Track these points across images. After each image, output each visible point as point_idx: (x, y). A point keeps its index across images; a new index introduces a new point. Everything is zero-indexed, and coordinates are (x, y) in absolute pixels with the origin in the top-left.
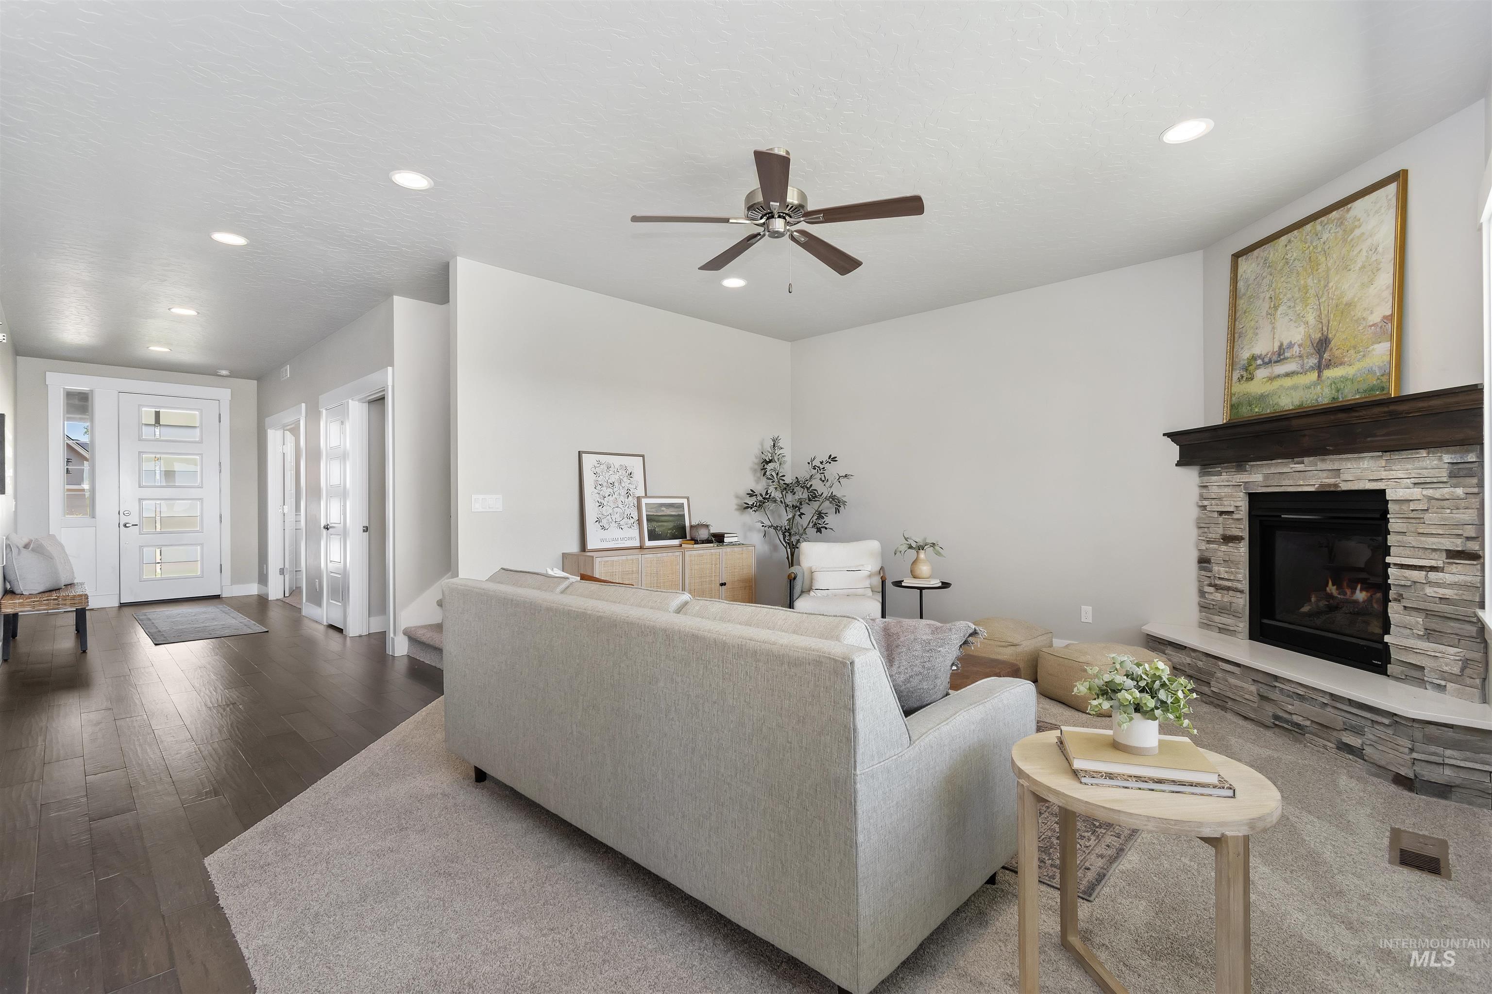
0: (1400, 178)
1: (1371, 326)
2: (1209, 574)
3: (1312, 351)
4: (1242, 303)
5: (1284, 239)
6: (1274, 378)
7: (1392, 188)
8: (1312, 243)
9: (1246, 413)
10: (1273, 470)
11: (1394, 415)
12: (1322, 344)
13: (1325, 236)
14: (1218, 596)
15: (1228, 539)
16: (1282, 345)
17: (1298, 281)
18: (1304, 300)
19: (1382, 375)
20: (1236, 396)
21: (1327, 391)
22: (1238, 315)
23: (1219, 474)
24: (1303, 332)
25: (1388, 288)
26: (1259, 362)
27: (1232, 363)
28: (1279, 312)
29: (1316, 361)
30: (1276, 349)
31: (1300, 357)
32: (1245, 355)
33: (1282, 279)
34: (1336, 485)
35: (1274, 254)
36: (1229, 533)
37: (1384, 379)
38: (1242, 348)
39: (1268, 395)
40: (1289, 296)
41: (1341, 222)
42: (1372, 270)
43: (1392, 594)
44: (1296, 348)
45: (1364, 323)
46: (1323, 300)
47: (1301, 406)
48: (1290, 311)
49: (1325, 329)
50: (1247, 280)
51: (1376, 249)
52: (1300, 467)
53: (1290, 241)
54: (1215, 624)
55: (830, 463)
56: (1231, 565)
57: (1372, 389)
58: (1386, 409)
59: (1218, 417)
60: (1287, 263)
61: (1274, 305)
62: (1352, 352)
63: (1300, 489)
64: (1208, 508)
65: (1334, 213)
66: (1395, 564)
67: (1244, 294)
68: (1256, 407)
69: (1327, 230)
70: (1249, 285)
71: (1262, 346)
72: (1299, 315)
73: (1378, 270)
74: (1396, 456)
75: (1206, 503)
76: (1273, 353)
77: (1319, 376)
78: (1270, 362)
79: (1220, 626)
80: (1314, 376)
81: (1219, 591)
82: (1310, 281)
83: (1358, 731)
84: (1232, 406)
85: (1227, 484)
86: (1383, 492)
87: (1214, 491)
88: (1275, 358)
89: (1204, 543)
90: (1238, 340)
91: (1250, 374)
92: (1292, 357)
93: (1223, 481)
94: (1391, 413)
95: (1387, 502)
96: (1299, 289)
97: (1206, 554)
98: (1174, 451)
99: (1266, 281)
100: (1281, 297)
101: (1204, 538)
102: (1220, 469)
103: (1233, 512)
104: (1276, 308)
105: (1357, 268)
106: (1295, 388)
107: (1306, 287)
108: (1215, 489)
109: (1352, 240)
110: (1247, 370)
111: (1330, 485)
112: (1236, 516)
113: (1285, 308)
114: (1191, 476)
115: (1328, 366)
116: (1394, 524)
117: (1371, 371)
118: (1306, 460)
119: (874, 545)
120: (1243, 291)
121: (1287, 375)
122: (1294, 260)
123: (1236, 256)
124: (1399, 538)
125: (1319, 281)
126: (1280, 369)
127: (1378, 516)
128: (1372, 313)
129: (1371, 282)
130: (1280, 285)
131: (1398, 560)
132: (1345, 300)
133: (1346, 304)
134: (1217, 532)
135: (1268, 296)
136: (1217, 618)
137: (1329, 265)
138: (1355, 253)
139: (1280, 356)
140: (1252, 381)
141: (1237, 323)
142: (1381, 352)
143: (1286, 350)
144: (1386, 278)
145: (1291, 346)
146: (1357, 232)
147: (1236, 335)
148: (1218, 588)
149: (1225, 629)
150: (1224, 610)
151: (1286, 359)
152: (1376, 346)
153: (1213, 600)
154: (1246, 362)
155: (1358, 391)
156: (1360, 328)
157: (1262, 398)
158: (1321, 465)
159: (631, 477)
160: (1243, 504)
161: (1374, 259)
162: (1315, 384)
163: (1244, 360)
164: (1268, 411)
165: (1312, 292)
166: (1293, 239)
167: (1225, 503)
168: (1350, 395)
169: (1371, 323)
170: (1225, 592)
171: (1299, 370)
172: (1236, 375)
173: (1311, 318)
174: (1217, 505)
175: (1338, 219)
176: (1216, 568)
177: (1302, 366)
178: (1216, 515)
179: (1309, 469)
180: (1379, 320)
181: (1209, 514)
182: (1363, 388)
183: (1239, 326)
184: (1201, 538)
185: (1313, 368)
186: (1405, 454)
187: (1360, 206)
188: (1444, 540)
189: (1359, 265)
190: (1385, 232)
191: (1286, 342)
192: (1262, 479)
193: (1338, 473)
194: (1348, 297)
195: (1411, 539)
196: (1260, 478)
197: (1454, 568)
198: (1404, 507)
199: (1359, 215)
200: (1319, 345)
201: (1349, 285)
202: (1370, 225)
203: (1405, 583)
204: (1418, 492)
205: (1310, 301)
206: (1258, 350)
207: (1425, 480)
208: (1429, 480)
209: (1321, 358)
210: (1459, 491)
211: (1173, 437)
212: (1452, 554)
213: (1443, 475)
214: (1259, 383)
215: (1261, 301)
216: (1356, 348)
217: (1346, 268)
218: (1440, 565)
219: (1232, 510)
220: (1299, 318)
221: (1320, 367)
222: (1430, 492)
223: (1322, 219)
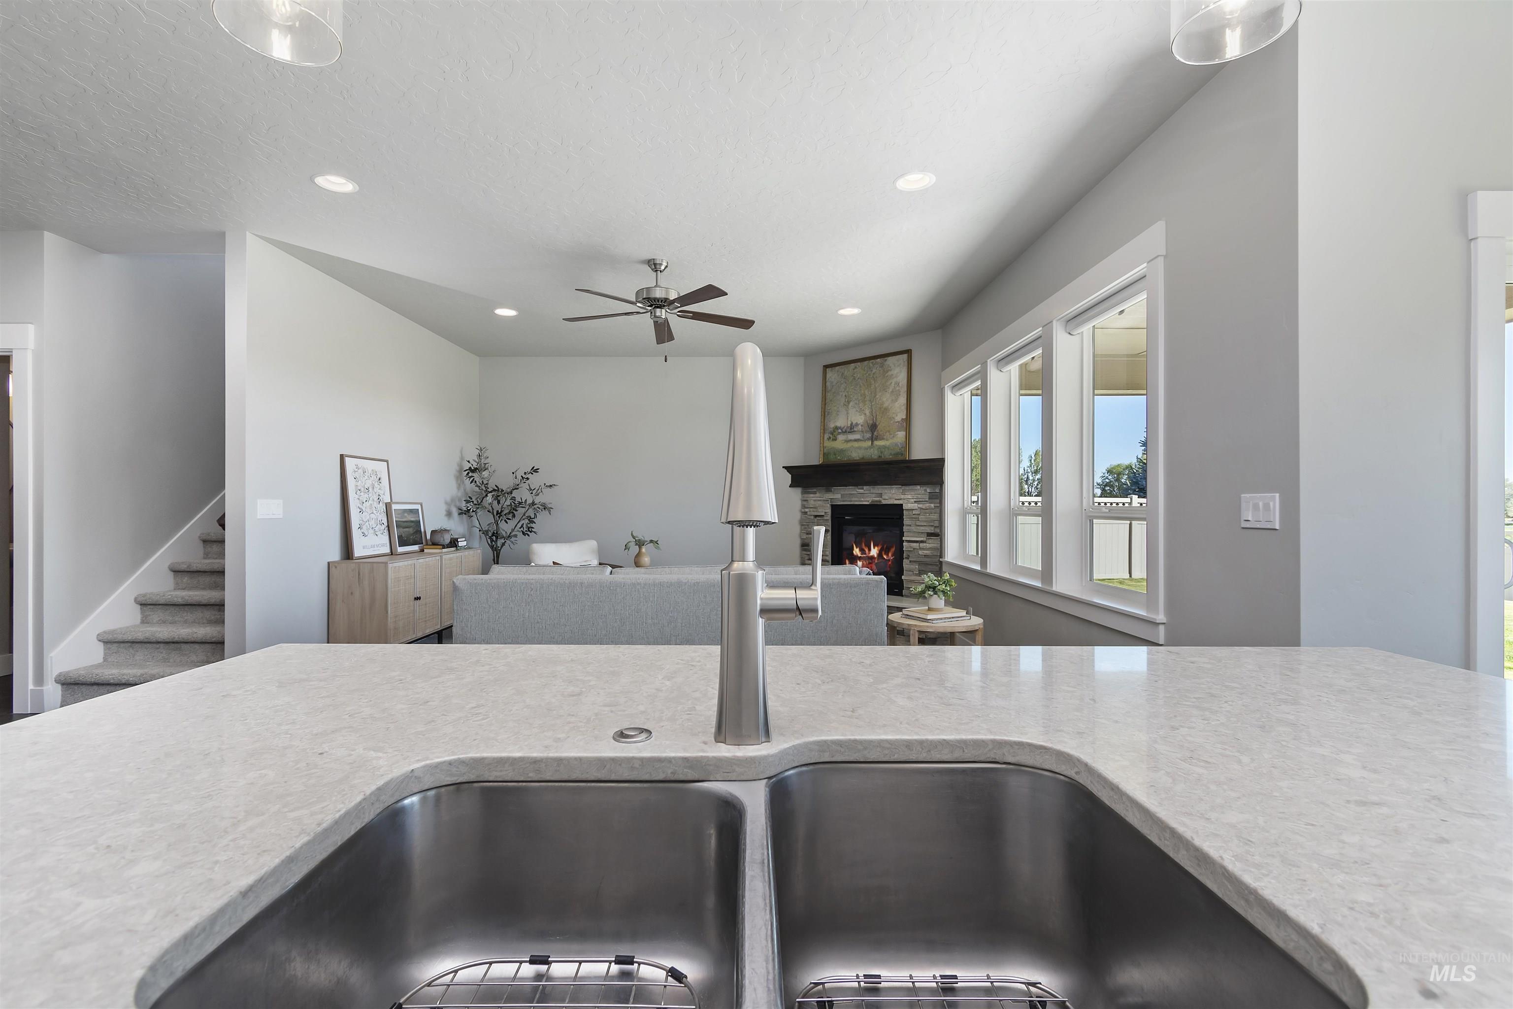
0: (908, 352)
1: (897, 422)
2: (808, 553)
3: (868, 430)
4: (829, 396)
5: (852, 366)
6: (848, 441)
7: (905, 356)
8: (867, 372)
9: (832, 459)
10: (846, 492)
12: (873, 427)
13: (874, 371)
16: (852, 423)
17: (860, 390)
18: (864, 402)
20: (827, 449)
21: (876, 452)
22: (827, 402)
23: (815, 493)
24: (863, 419)
25: (904, 405)
26: (840, 431)
27: (824, 429)
28: (851, 404)
29: (870, 435)
30: (849, 425)
31: (862, 432)
32: (832, 425)
33: (852, 387)
34: (880, 501)
35: (847, 372)
37: (903, 449)
38: (830, 421)
39: (845, 450)
40: (856, 397)
41: (882, 366)
42: (896, 394)
43: (905, 555)
44: (860, 427)
45: (893, 420)
46: (874, 404)
47: (863, 458)
48: (856, 406)
49: (874, 419)
50: (832, 382)
51: (899, 384)
52: (861, 491)
53: (856, 367)
55: (532, 474)
57: (897, 454)
58: (906, 465)
59: (815, 460)
60: (855, 379)
61: (848, 400)
62: (888, 433)
63: (860, 503)
64: (808, 513)
65: (879, 360)
66: (906, 541)
67: (830, 390)
68: (839, 456)
69: (876, 367)
70: (833, 386)
71: (841, 422)
72: (861, 409)
73: (899, 396)
74: (907, 488)
75: (807, 510)
76: (848, 427)
77: (872, 443)
78: (846, 432)
80: (869, 443)
82: (866, 392)
84: (824, 454)
85: (820, 499)
86: (901, 505)
87: (812, 503)
88: (848, 430)
89: (805, 535)
90: (827, 416)
91: (835, 436)
92: (858, 431)
93: (817, 498)
94: (907, 467)
95: (903, 510)
96: (861, 395)
97: (806, 541)
98: (788, 477)
99: (842, 386)
100: (852, 396)
101: (805, 531)
102: (815, 490)
103: (823, 516)
104: (849, 402)
105: (890, 392)
106: (860, 448)
107: (864, 394)
108: (812, 502)
109: (887, 376)
110: (833, 434)
111: (877, 501)
112: (825, 518)
113: (854, 403)
114: (797, 493)
115: (876, 439)
116: (906, 521)
117: (896, 445)
118: (865, 487)
119: (593, 544)
120: (829, 388)
121: (856, 440)
122: (858, 379)
123: (826, 367)
124: (908, 527)
125: (871, 393)
126: (852, 437)
127: (898, 517)
128: (896, 416)
129: (896, 400)
130: (851, 390)
131: (908, 539)
133: (885, 409)
135: (844, 395)
137: (876, 386)
138: (889, 383)
139: (851, 429)
140: (836, 441)
141: (826, 406)
142: (901, 435)
143: (855, 427)
144: (903, 400)
145: (857, 425)
146: (890, 373)
147: (826, 413)
151: (854, 431)
152: (899, 433)
154: (832, 430)
155: (891, 455)
156: (892, 422)
157: (842, 451)
158: (873, 491)
159: (380, 483)
160: (829, 511)
161: (897, 389)
162: (870, 448)
163: (831, 428)
164: (846, 459)
165: (868, 398)
167: (819, 510)
168: (888, 456)
169: (897, 421)
171: (862, 439)
172: (826, 436)
173: (867, 412)
174: (814, 511)
175: (881, 363)
177: (863, 437)
178: (812, 517)
179: (865, 492)
180: (901, 420)
181: (809, 517)
182: (893, 453)
183: (827, 408)
184: (803, 531)
185: (868, 439)
186: (911, 487)
187: (891, 360)
188: (926, 528)
189: (891, 390)
190: (902, 377)
191: (854, 423)
192: (840, 497)
193: (881, 495)
194: (885, 405)
195: (913, 528)
196: (838, 496)
197: (930, 541)
198: (910, 513)
199: (890, 365)
200: (872, 427)
201: (886, 399)
202: (895, 371)
203: (910, 549)
204: (916, 506)
205: (867, 403)
206: (839, 424)
207: (918, 500)
208: (921, 500)
209: (873, 434)
210: (932, 505)
211: (788, 469)
212: (930, 535)
213: (927, 498)
214: (840, 443)
215: (840, 397)
216: (889, 432)
217: (884, 390)
218: (925, 539)
219: (823, 514)
220: (861, 411)
221: (872, 439)
222: (920, 506)
223: (873, 361)
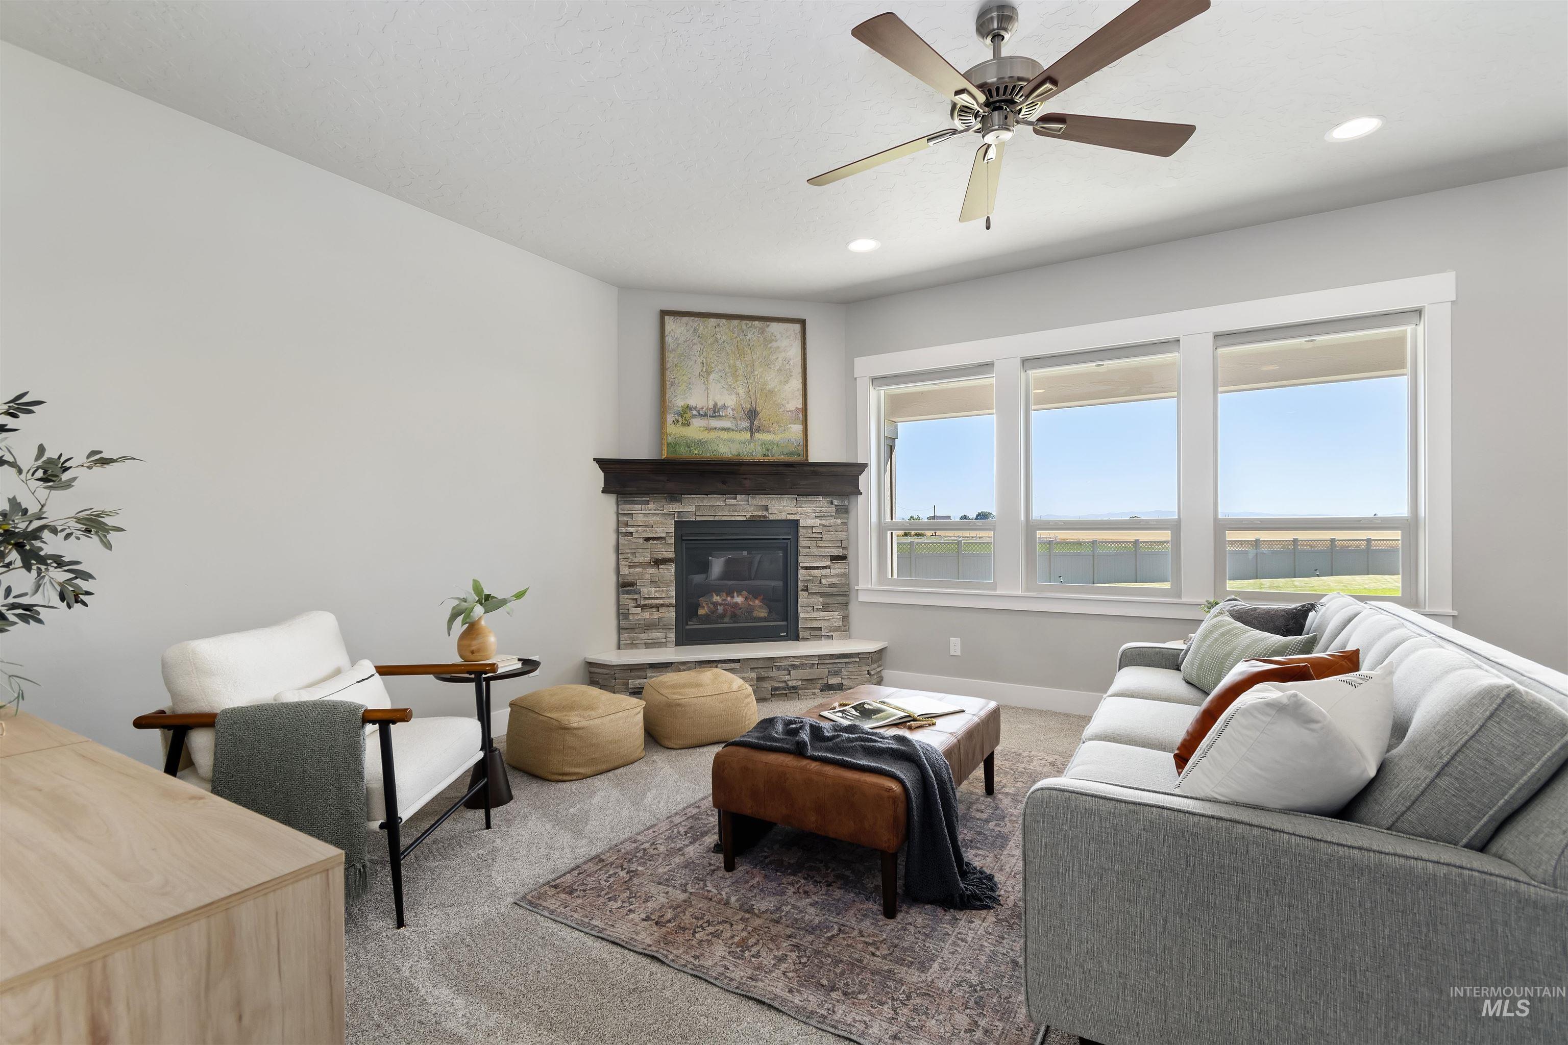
0: (802, 322)
1: (789, 411)
2: (636, 596)
3: (744, 416)
4: (671, 358)
5: (713, 321)
6: (711, 429)
7: (796, 326)
8: (739, 335)
9: (683, 453)
10: (705, 502)
11: (815, 473)
12: (752, 414)
13: (750, 336)
14: (647, 615)
15: (658, 562)
16: (715, 405)
17: (727, 359)
18: (734, 376)
19: (798, 446)
20: (672, 436)
21: (759, 448)
22: (666, 366)
23: (647, 503)
24: (735, 400)
25: (798, 390)
26: (694, 412)
27: (663, 406)
28: (712, 376)
29: (748, 425)
30: (711, 406)
31: (734, 418)
32: (678, 403)
33: (713, 352)
34: (765, 516)
35: (704, 329)
36: (660, 556)
37: (797, 448)
38: (675, 396)
39: (706, 442)
40: (720, 368)
41: (762, 331)
42: (785, 374)
43: (801, 586)
44: (729, 410)
45: (783, 408)
46: (751, 381)
47: (737, 456)
48: (722, 380)
49: (753, 403)
50: (677, 339)
51: (789, 362)
52: (733, 502)
53: (718, 325)
54: (643, 642)
56: (661, 585)
57: (791, 454)
58: (812, 469)
60: (717, 341)
61: (707, 370)
62: (775, 425)
63: (733, 519)
64: (635, 535)
65: (757, 322)
66: (802, 567)
67: (674, 350)
68: (695, 449)
69: (752, 331)
70: (678, 344)
71: (696, 399)
72: (730, 385)
73: (791, 376)
74: (804, 499)
75: (631, 530)
76: (708, 409)
77: (751, 436)
78: (705, 415)
79: (650, 641)
80: (747, 435)
81: (645, 610)
82: (738, 363)
83: (837, 673)
84: (669, 444)
85: (658, 512)
86: (798, 521)
87: (640, 518)
88: (710, 413)
89: (624, 568)
90: (670, 388)
91: (686, 420)
92: (726, 416)
93: (650, 510)
95: (799, 527)
96: (729, 366)
97: (630, 578)
98: (599, 477)
99: (697, 347)
100: (713, 365)
101: (627, 563)
102: (648, 499)
103: (658, 538)
104: (709, 373)
105: (776, 369)
106: (732, 441)
107: (735, 366)
109: (771, 347)
110: (682, 416)
111: (760, 516)
112: (670, 541)
113: (718, 376)
115: (758, 430)
116: (803, 542)
117: (790, 441)
118: (739, 497)
120: (672, 346)
121: (723, 429)
122: (724, 342)
123: (664, 313)
124: (806, 550)
125: (747, 367)
126: (714, 423)
127: (792, 536)
128: (788, 403)
129: (787, 382)
130: (711, 356)
131: (805, 565)
132: (768, 387)
133: (769, 391)
134: (645, 556)
135: (699, 360)
136: (644, 636)
137: (754, 358)
138: (773, 357)
139: (715, 412)
140: (689, 427)
141: (666, 373)
142: (795, 430)
143: (721, 410)
144: (795, 384)
145: (724, 407)
146: (774, 344)
147: (666, 383)
148: (644, 607)
149: (654, 643)
150: (649, 626)
151: (719, 416)
152: (792, 426)
153: (639, 620)
154: (679, 409)
155: (782, 453)
156: (780, 410)
157: (700, 443)
158: (752, 501)
160: (671, 530)
161: (788, 367)
162: (749, 442)
163: (677, 406)
164: (708, 455)
165: (740, 372)
166: (721, 324)
167: (658, 530)
168: (778, 455)
169: (788, 410)
170: (654, 610)
171: (734, 427)
172: (670, 418)
173: (741, 391)
174: (645, 531)
175: (760, 329)
176: (645, 591)
177: (737, 425)
178: (641, 541)
179: (740, 503)
180: (794, 409)
181: (634, 540)
182: (786, 451)
183: (669, 376)
184: (622, 563)
185: (745, 429)
186: (810, 498)
187: (775, 327)
188: (833, 550)
189: (777, 367)
190: (794, 352)
191: (720, 404)
192: (694, 510)
193: (766, 508)
194: (771, 386)
195: (814, 550)
196: (692, 508)
197: (836, 566)
198: (810, 531)
199: (775, 333)
200: (750, 414)
201: (771, 379)
202: (783, 343)
203: (809, 578)
204: (817, 522)
205: (739, 378)
206: (692, 402)
207: (822, 514)
208: (826, 514)
209: (752, 424)
210: (839, 521)
211: (603, 463)
212: (834, 558)
213: (833, 510)
214: (696, 430)
215: (692, 362)
216: (778, 424)
217: (768, 365)
218: (828, 564)
219: (664, 535)
220: (731, 389)
221: (752, 430)
222: (823, 522)
223: (748, 322)
